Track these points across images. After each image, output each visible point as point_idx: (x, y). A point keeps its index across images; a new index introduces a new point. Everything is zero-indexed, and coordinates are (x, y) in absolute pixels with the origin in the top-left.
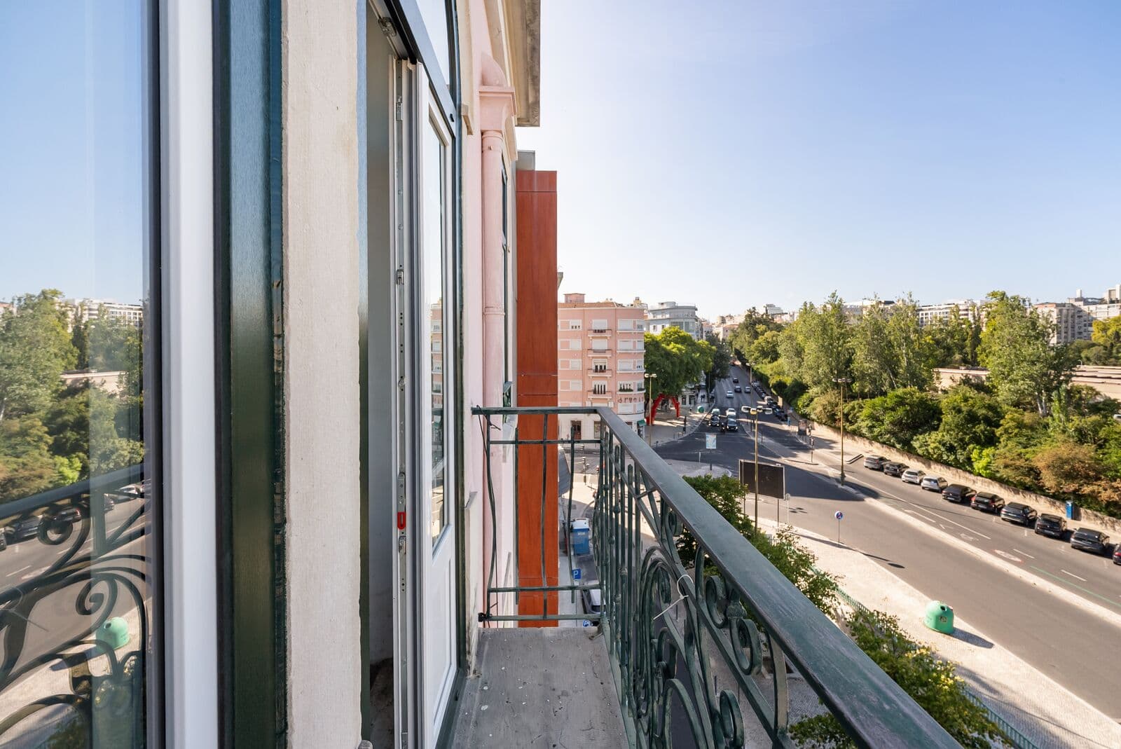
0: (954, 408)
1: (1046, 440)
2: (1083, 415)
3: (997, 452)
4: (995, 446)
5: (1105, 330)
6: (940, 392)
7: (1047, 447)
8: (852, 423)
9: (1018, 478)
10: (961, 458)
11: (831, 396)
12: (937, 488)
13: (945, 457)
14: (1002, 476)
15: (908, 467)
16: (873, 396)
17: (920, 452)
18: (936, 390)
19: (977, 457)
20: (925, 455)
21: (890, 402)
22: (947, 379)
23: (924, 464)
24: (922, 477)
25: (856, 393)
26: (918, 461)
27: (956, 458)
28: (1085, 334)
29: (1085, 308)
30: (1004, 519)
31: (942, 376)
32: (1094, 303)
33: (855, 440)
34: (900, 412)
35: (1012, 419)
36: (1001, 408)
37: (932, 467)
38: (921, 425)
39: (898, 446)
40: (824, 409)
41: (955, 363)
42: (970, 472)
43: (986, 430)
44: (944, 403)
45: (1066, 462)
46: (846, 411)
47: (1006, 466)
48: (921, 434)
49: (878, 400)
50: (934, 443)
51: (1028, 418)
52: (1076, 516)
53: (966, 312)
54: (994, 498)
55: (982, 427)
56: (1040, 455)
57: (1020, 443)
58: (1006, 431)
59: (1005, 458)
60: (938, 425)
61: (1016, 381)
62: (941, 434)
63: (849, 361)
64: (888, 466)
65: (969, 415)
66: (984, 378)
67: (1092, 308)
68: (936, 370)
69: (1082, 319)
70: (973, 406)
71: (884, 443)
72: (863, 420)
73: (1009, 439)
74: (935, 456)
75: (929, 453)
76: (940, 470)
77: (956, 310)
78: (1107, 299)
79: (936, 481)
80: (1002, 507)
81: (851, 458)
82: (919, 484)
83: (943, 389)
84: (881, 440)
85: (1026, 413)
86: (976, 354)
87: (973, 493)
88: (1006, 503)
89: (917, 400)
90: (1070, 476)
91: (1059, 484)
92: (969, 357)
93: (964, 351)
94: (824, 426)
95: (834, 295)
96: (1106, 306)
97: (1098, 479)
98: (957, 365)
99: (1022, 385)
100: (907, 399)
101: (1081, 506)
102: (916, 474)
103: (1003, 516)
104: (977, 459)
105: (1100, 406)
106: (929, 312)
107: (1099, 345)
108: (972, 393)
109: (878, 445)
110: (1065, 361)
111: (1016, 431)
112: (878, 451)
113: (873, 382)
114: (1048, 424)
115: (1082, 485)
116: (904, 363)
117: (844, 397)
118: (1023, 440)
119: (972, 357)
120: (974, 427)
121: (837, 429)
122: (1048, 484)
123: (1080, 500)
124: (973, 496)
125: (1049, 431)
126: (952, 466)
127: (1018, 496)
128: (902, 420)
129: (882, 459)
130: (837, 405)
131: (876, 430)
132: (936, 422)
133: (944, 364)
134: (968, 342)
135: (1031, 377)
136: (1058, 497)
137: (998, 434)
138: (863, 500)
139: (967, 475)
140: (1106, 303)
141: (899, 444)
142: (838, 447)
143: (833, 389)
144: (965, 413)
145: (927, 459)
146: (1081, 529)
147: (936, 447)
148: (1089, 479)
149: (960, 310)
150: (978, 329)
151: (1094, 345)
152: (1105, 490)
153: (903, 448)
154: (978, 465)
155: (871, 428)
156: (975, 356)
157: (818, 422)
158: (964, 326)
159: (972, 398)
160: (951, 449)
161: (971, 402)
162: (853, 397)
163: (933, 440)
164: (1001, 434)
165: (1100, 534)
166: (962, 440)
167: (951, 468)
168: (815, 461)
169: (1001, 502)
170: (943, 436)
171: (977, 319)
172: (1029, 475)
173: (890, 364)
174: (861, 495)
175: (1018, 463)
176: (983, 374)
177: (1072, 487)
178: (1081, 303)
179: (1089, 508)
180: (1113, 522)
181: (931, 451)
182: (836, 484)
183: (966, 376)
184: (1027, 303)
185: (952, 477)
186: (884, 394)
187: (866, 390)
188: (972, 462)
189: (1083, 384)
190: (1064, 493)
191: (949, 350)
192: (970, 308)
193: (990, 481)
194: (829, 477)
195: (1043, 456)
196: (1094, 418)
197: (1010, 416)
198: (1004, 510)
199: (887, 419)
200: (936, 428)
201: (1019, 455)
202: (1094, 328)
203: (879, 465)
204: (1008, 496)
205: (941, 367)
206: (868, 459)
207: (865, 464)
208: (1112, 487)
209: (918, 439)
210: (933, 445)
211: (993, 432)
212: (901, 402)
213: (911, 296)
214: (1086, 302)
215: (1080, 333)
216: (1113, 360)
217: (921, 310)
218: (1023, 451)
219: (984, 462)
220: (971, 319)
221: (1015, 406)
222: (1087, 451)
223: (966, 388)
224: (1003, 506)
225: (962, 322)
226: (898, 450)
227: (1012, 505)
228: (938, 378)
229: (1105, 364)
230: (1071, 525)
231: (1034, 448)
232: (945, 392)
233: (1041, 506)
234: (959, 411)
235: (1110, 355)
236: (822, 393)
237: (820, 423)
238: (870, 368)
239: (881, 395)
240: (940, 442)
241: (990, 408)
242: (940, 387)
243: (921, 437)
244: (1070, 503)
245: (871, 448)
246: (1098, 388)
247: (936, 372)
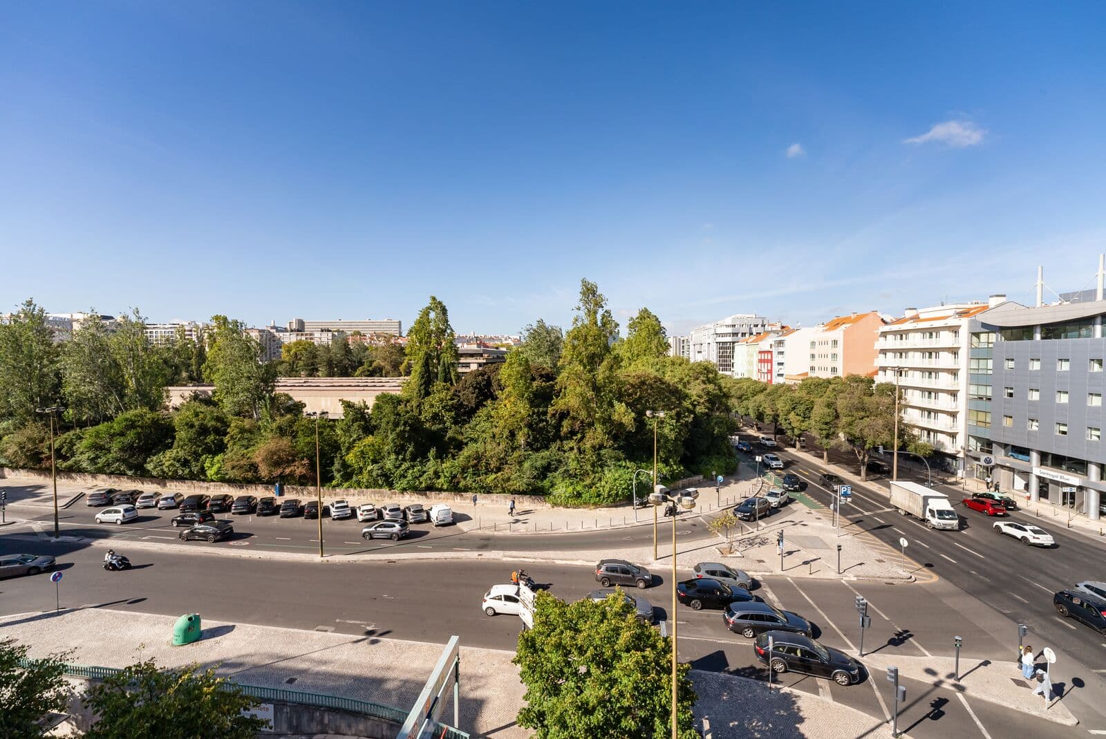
0: (187, 424)
1: (261, 439)
2: (282, 415)
3: (226, 457)
4: (224, 452)
5: (289, 351)
6: (171, 410)
7: (262, 445)
8: (65, 458)
9: (242, 476)
10: (195, 470)
11: (33, 430)
12: (174, 504)
13: (180, 472)
14: (230, 477)
15: (142, 492)
16: (95, 423)
17: (154, 473)
18: (166, 408)
19: (209, 465)
20: (160, 476)
21: (116, 427)
22: (177, 396)
23: (159, 484)
24: (158, 498)
25: (71, 422)
26: (152, 483)
27: (191, 471)
28: (277, 354)
29: (276, 334)
30: (233, 514)
31: (171, 394)
32: (282, 331)
33: (72, 478)
34: (131, 435)
35: (236, 427)
36: (227, 418)
37: (168, 485)
38: (155, 445)
39: (130, 473)
40: (21, 448)
41: (183, 381)
42: (204, 481)
43: (215, 439)
44: (177, 420)
45: (274, 453)
46: (56, 446)
47: (233, 468)
48: (154, 455)
49: (102, 427)
50: (169, 460)
51: (247, 423)
52: (281, 493)
53: (190, 333)
54: (225, 497)
55: (212, 437)
56: (257, 452)
57: (243, 446)
58: (232, 437)
59: (233, 460)
60: (172, 443)
61: (237, 393)
62: (175, 450)
63: (58, 385)
64: (118, 497)
65: (200, 428)
66: (210, 393)
67: (281, 334)
68: (165, 388)
69: (275, 343)
70: (204, 419)
71: (112, 473)
72: (82, 453)
73: (234, 444)
74: (170, 474)
75: (164, 472)
76: (176, 486)
77: (182, 331)
78: (288, 328)
79: (172, 498)
80: (232, 504)
81: (67, 500)
82: (156, 506)
83: (174, 406)
84: (108, 471)
85: (245, 420)
86: (201, 372)
87: (207, 499)
88: (235, 499)
89: (149, 422)
90: (277, 464)
91: (271, 471)
92: (195, 374)
93: (190, 369)
94: (21, 471)
95: (30, 303)
96: (288, 334)
97: (294, 461)
98: (184, 383)
99: (242, 397)
100: (139, 421)
101: (285, 484)
102: (151, 497)
103: (233, 511)
104: (209, 467)
105: (292, 407)
106: (154, 331)
107: (287, 362)
108: (203, 408)
109: (104, 476)
110: (269, 377)
111: (239, 436)
112: (104, 483)
113: (95, 406)
114: (260, 426)
115: (284, 469)
116: (132, 384)
117: (55, 429)
118: (245, 442)
119: (197, 374)
120: (205, 439)
121: (46, 471)
122: (263, 474)
123: (283, 480)
124: (208, 501)
125: (262, 431)
126: (187, 479)
127: (243, 490)
128: (133, 443)
129: (110, 491)
130: (42, 441)
131: (101, 461)
132: (170, 441)
133: (172, 383)
134: (193, 361)
135: (248, 390)
136: (269, 482)
137: (225, 441)
138: (91, 545)
139: (202, 484)
140: (288, 332)
141: (130, 470)
142: (49, 492)
143: (35, 421)
144: (197, 427)
145: (163, 479)
146: (286, 502)
147: (171, 465)
148: (289, 463)
149: (185, 331)
150: (202, 349)
151: (283, 362)
152: (298, 468)
153: (135, 474)
154: (210, 473)
155: (93, 461)
156: (200, 373)
157: (10, 467)
158: (189, 346)
159: (202, 413)
160: (185, 463)
161: (201, 416)
162: (67, 428)
163: (167, 458)
164: (228, 441)
165: (296, 501)
166: (195, 453)
167: (186, 481)
168: (8, 520)
169: (231, 500)
170: (178, 453)
171: (200, 339)
172: (250, 470)
173: (116, 386)
174: (86, 540)
175: (242, 462)
176: (209, 390)
177: (279, 471)
178: (274, 330)
179: (289, 484)
180: (302, 490)
181: (166, 470)
182: (47, 538)
183: (195, 392)
184: (244, 328)
185: (187, 490)
186: (110, 419)
187: (84, 418)
188: (206, 471)
189: (282, 392)
190: (274, 478)
191: (177, 369)
192: (194, 329)
193: (220, 483)
194: (35, 534)
195: (259, 452)
196: (289, 416)
197: (235, 424)
198: (234, 505)
199: (115, 446)
200: (170, 447)
201: (242, 455)
202: (282, 350)
203: (107, 499)
204: (235, 493)
205: (170, 386)
206: (92, 496)
207: (88, 503)
208: (302, 465)
209: (152, 461)
210: (167, 464)
211: (222, 440)
212: (132, 425)
213: (138, 312)
214: (278, 331)
215: (274, 353)
216: (294, 373)
217: (147, 328)
218: (245, 451)
219: (215, 469)
220: (194, 338)
221: (237, 415)
222: (285, 442)
223: (197, 404)
224: (233, 502)
225: (188, 341)
226: (130, 478)
227: (240, 499)
228: (168, 397)
229: (290, 377)
230: (280, 501)
231: (253, 448)
232: (176, 409)
233: (259, 493)
234: (192, 426)
235: (292, 370)
236: (16, 428)
237: (15, 467)
238: (90, 391)
239: (104, 421)
240: (174, 459)
241: (218, 419)
242: (171, 404)
243: (155, 458)
244: (277, 484)
245: (95, 482)
246: (291, 394)
247: (165, 391)
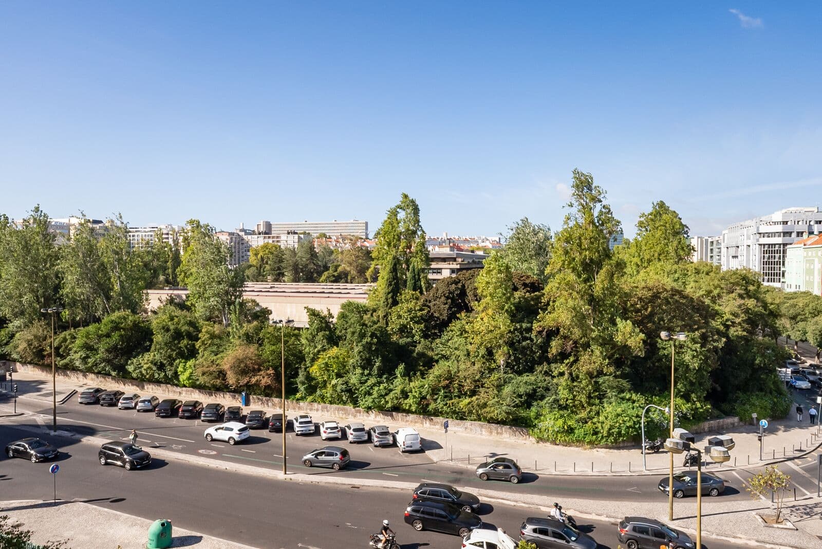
0: (163, 328)
1: (229, 346)
2: (249, 322)
3: (197, 362)
4: (196, 358)
5: (256, 255)
6: (149, 314)
7: (230, 352)
8: (63, 357)
9: (211, 382)
10: (170, 374)
11: (38, 328)
12: (151, 408)
13: (156, 376)
14: (201, 383)
15: (123, 393)
16: (86, 324)
17: (134, 375)
18: (146, 311)
19: (182, 370)
20: (138, 378)
21: (104, 329)
22: (155, 299)
23: (138, 386)
24: (136, 400)
25: (67, 322)
26: (133, 385)
27: (166, 374)
28: (245, 257)
29: (245, 237)
30: (203, 421)
31: (150, 297)
32: (250, 234)
33: (67, 375)
34: (116, 336)
35: (207, 332)
36: (199, 323)
37: (146, 387)
38: (136, 347)
39: (114, 374)
40: (30, 345)
41: (160, 284)
42: (177, 385)
43: (188, 344)
44: (154, 324)
45: (241, 361)
46: (56, 344)
47: (203, 374)
48: (134, 358)
49: (91, 328)
50: (147, 363)
51: (217, 329)
52: (247, 403)
53: (166, 236)
54: (196, 404)
55: (185, 342)
56: (226, 359)
57: (213, 352)
58: (203, 342)
59: (203, 366)
60: (150, 346)
61: (209, 298)
62: (153, 354)
63: (57, 288)
64: (103, 396)
65: (175, 332)
66: (184, 297)
67: (249, 237)
68: (145, 291)
69: (244, 246)
70: (178, 324)
71: (99, 373)
72: (75, 352)
73: (205, 350)
74: (147, 377)
75: (142, 375)
76: (152, 389)
77: (160, 235)
78: (256, 231)
79: (149, 401)
80: (201, 411)
81: (63, 397)
82: (135, 408)
83: (153, 309)
84: (96, 371)
85: (215, 325)
86: (176, 275)
87: (180, 404)
88: (204, 406)
89: (131, 324)
90: (244, 372)
91: (238, 380)
92: (171, 278)
93: (167, 272)
94: (29, 366)
95: (37, 209)
96: (256, 236)
97: (259, 370)
98: (161, 286)
99: (213, 301)
100: (122, 323)
101: (250, 394)
102: (131, 399)
103: (202, 418)
104: (182, 372)
105: (258, 314)
106: (136, 234)
107: (254, 266)
108: (178, 312)
109: (92, 376)
110: (237, 282)
111: (209, 342)
112: (92, 382)
113: (85, 308)
114: (229, 332)
115: (251, 378)
116: (117, 287)
117: (55, 329)
118: (214, 348)
119: (173, 278)
120: (179, 343)
121: (47, 367)
122: (231, 382)
123: (250, 389)
124: (180, 406)
125: (231, 338)
126: (161, 382)
127: (212, 397)
128: (117, 345)
129: (98, 391)
130: (45, 339)
131: (91, 361)
132: (148, 343)
133: (151, 285)
134: (169, 264)
135: (218, 295)
136: (236, 391)
137: (197, 347)
138: (80, 441)
139: (175, 388)
140: (256, 234)
141: (114, 371)
142: (49, 387)
143: (39, 320)
144: (172, 331)
145: (141, 381)
146: (252, 412)
147: (149, 368)
148: (256, 371)
149: (163, 234)
150: (177, 253)
151: (250, 266)
152: (264, 377)
153: (118, 374)
154: (183, 378)
155: (84, 359)
156: (175, 276)
157: (20, 362)
158: (166, 249)
159: (177, 317)
160: (161, 367)
161: (176, 320)
162: (64, 327)
163: (146, 361)
164: (200, 346)
165: (261, 412)
166: (170, 357)
167: (162, 385)
168: (19, 411)
169: (201, 406)
170: (154, 356)
171: (176, 242)
172: (218, 377)
173: (104, 289)
174: (78, 436)
175: (212, 369)
176: (183, 294)
177: (246, 380)
178: (243, 233)
179: (255, 394)
180: (267, 401)
181: (144, 372)
182: (48, 431)
183: (171, 296)
184: (214, 232)
185: (163, 393)
186: (98, 320)
187: (78, 318)
188: (179, 375)
189: (250, 298)
190: (241, 386)
191: (155, 275)
192: (170, 232)
193: (191, 389)
194: (38, 426)
195: (227, 360)
196: (255, 323)
197: (206, 330)
198: (203, 412)
199: (102, 348)
200: (148, 350)
201: (212, 362)
202: (250, 253)
203: (95, 398)
204: (205, 400)
205: (150, 289)
206: (83, 393)
207: (79, 400)
208: (267, 374)
209: (132, 363)
210: (145, 366)
211: (194, 346)
212: (116, 327)
213: (121, 217)
214: (246, 234)
215: (243, 257)
216: (261, 277)
217: (130, 232)
218: (215, 358)
219: (187, 374)
220: (171, 242)
221: (207, 321)
222: (252, 349)
223: (172, 308)
224: (202, 409)
225: (165, 244)
226: (114, 378)
227: (209, 406)
228: (147, 300)
229: (257, 281)
230: (246, 411)
231: (222, 355)
232: (155, 312)
233: (227, 401)
234: (168, 330)
235: (259, 274)
236: (26, 326)
237: (24, 363)
238: (83, 294)
239: (95, 322)
240: (152, 362)
241: (192, 324)
242: (149, 308)
243: (135, 360)
244: (244, 394)
245: (85, 381)
246: (258, 300)
247: (145, 293)
